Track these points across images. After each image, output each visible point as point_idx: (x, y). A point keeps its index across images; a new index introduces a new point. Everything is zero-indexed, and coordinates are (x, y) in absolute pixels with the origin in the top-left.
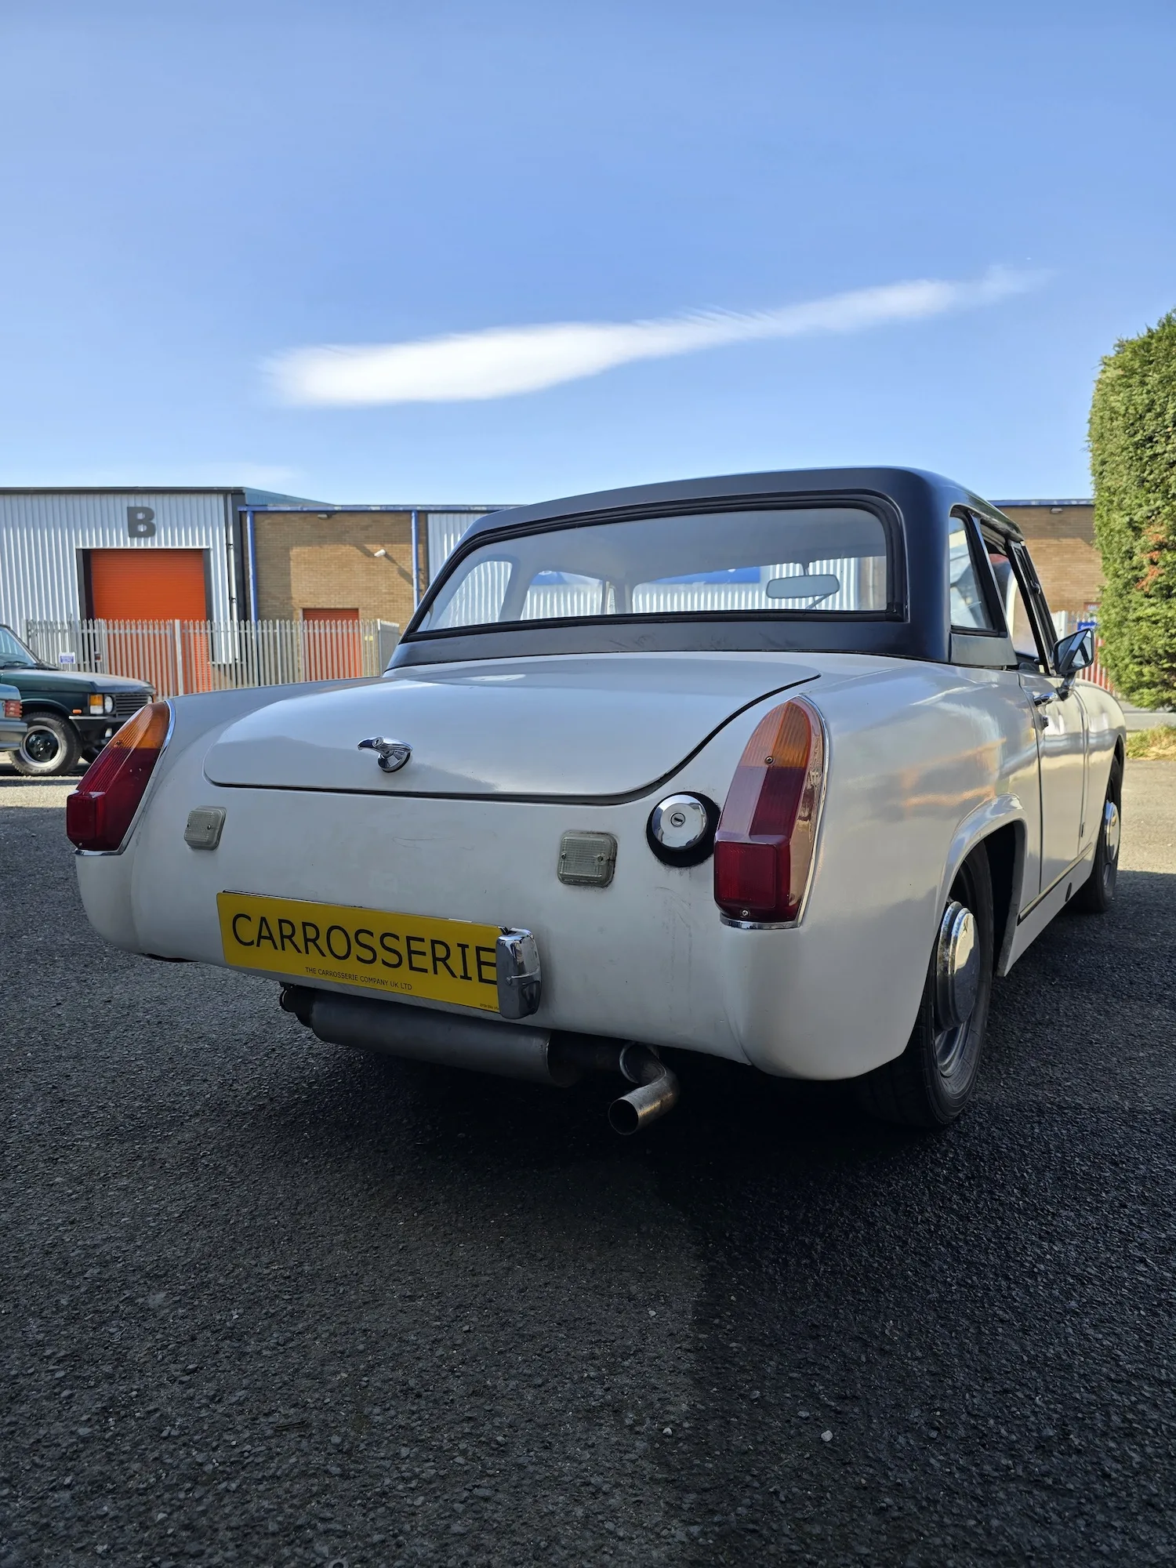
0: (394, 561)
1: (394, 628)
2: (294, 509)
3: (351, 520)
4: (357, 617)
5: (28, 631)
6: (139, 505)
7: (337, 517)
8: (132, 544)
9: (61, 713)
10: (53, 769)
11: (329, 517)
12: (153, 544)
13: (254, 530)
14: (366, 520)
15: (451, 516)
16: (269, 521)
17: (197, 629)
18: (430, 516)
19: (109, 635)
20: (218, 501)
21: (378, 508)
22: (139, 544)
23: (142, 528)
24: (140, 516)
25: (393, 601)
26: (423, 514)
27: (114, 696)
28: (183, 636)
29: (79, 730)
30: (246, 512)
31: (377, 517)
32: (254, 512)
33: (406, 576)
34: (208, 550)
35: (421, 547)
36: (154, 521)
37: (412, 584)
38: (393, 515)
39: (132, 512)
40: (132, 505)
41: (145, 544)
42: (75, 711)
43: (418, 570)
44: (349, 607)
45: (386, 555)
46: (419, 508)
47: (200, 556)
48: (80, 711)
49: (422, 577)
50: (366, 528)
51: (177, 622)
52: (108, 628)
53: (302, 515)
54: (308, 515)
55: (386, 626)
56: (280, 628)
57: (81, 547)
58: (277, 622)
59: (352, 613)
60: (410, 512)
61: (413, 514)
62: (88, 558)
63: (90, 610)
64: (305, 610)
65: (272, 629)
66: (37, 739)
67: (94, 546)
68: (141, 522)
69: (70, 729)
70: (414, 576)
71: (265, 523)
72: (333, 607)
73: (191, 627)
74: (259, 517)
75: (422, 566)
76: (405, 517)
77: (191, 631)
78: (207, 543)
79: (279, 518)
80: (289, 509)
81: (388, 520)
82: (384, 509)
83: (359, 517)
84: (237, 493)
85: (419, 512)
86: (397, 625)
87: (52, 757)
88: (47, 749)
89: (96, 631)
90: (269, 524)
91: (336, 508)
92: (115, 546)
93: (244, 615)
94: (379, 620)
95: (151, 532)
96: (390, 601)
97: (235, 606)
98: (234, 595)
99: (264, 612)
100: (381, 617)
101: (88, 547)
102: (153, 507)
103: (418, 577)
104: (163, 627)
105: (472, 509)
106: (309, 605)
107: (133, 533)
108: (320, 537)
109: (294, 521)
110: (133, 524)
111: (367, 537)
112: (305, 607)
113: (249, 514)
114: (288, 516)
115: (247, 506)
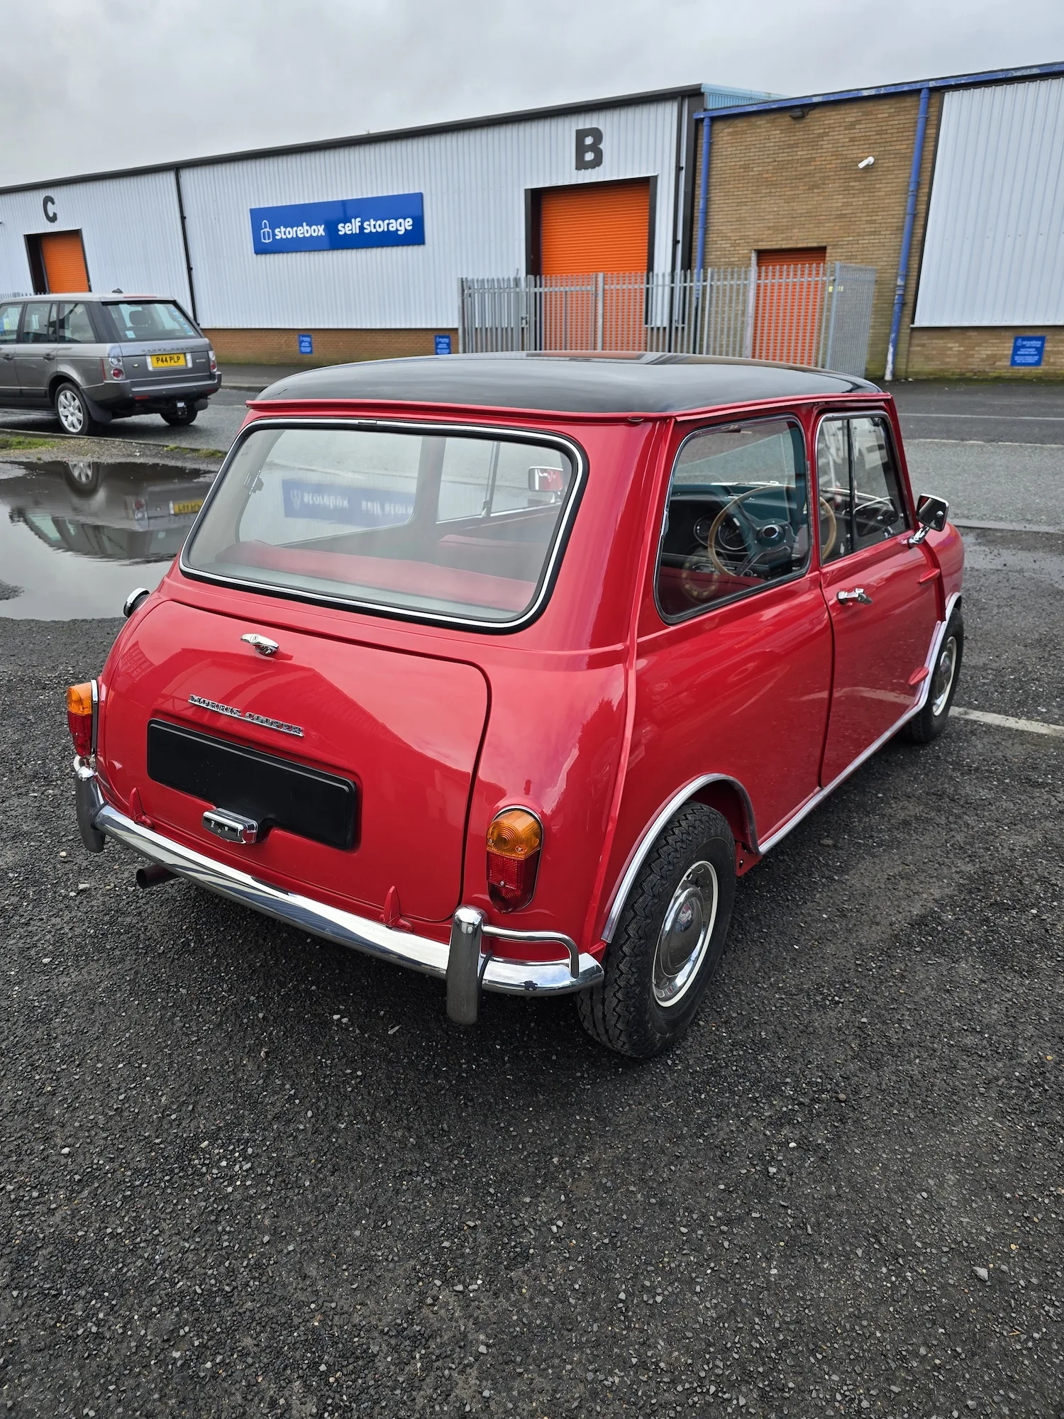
2: (761, 107)
3: (834, 115)
4: (820, 260)
5: (463, 293)
6: (588, 126)
7: (817, 114)
8: (578, 178)
11: (806, 115)
12: (598, 175)
13: (709, 148)
14: (852, 114)
15: (981, 93)
16: (731, 130)
18: (951, 99)
20: (671, 110)
21: (873, 92)
22: (585, 177)
23: (589, 157)
24: (589, 141)
25: (874, 233)
26: (939, 89)
30: (702, 120)
31: (869, 106)
32: (714, 120)
34: (654, 178)
36: (601, 146)
37: (905, 206)
38: (893, 101)
39: (581, 135)
40: (581, 127)
41: (592, 176)
44: (815, 245)
45: (875, 165)
46: (932, 84)
47: (645, 185)
50: (852, 126)
51: (601, 275)
53: (773, 116)
54: (777, 114)
57: (529, 185)
59: (815, 255)
60: (919, 91)
61: (923, 95)
62: (538, 200)
64: (759, 253)
67: (541, 185)
68: (588, 149)
70: (910, 194)
71: (724, 132)
72: (795, 245)
74: (718, 126)
76: (910, 102)
78: (654, 168)
79: (741, 124)
80: (755, 108)
81: (885, 109)
82: (882, 91)
83: (846, 108)
84: (696, 96)
85: (932, 90)
90: (729, 134)
91: (815, 100)
92: (561, 183)
93: (687, 265)
95: (597, 162)
96: (868, 233)
97: (679, 250)
98: (679, 237)
99: (711, 257)
100: (851, 258)
101: (535, 186)
102: (602, 128)
103: (914, 195)
106: (766, 244)
107: (581, 165)
108: (790, 146)
109: (760, 127)
110: (581, 149)
111: (852, 140)
112: (760, 248)
113: (706, 122)
114: (753, 119)
115: (705, 110)
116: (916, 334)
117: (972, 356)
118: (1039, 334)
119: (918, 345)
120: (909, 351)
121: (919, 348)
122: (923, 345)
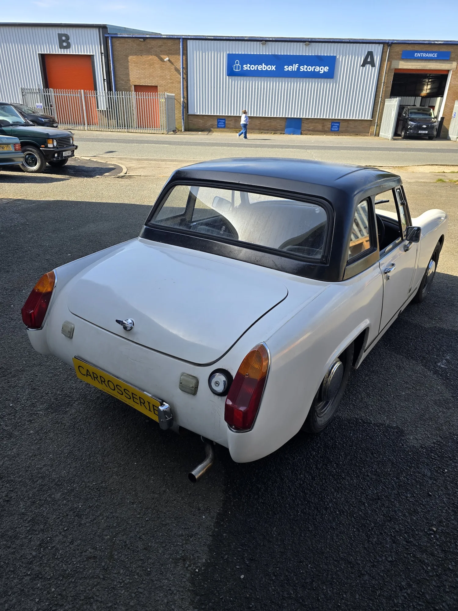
0: (172, 63)
1: (173, 96)
2: (129, 36)
3: (154, 43)
4: (157, 91)
5: (22, 93)
6: (63, 32)
7: (148, 40)
8: (61, 52)
9: (37, 147)
10: (36, 170)
11: (144, 40)
12: (70, 52)
13: (112, 46)
14: (160, 42)
15: (197, 41)
16: (119, 42)
17: (90, 94)
18: (188, 41)
19: (55, 95)
20: (96, 31)
21: (165, 37)
22: (64, 52)
23: (65, 44)
24: (64, 38)
25: (172, 83)
26: (185, 40)
27: (56, 139)
28: (85, 97)
29: (44, 154)
31: (165, 41)
32: (112, 37)
33: (177, 70)
34: (93, 55)
35: (184, 57)
36: (70, 41)
37: (181, 75)
38: (172, 40)
39: (60, 36)
40: (59, 32)
41: (67, 52)
42: (42, 146)
43: (183, 68)
44: (154, 85)
45: (169, 60)
46: (183, 37)
47: (90, 58)
48: (44, 146)
49: (184, 72)
50: (160, 46)
51: (82, 91)
52: (54, 93)
53: (133, 39)
54: (135, 39)
55: (169, 96)
56: (125, 96)
57: (40, 53)
58: (124, 92)
59: (154, 88)
60: (180, 38)
61: (181, 40)
62: (43, 58)
63: (47, 84)
64: (135, 86)
65: (122, 95)
66: (29, 157)
67: (46, 53)
68: (64, 42)
69: (41, 153)
70: (181, 71)
71: (117, 43)
72: (147, 85)
73: (88, 94)
74: (114, 40)
75: (184, 66)
76: (177, 41)
77: (88, 95)
78: (93, 53)
79: (122, 40)
80: (127, 36)
81: (170, 42)
82: (168, 37)
83: (157, 41)
84: (103, 28)
85: (183, 39)
86: (174, 95)
87: (36, 165)
88: (33, 162)
89: (50, 94)
90: (118, 43)
91: (147, 36)
92: (54, 53)
93: (110, 89)
94: (166, 93)
95: (68, 47)
96: (171, 83)
97: (106, 83)
98: (105, 78)
99: (118, 86)
100: (166, 90)
101: (43, 53)
102: (69, 34)
103: (183, 72)
104: (76, 93)
105: (207, 38)
106: (137, 84)
107: (61, 47)
108: (140, 50)
109: (129, 42)
110: (61, 42)
111: (161, 51)
112: (135, 84)
113: (109, 38)
114: (126, 39)
115: (109, 34)
116: (189, 117)
117: (206, 124)
118: (224, 118)
119: (191, 120)
120: (188, 122)
121: (191, 121)
122: (192, 120)
